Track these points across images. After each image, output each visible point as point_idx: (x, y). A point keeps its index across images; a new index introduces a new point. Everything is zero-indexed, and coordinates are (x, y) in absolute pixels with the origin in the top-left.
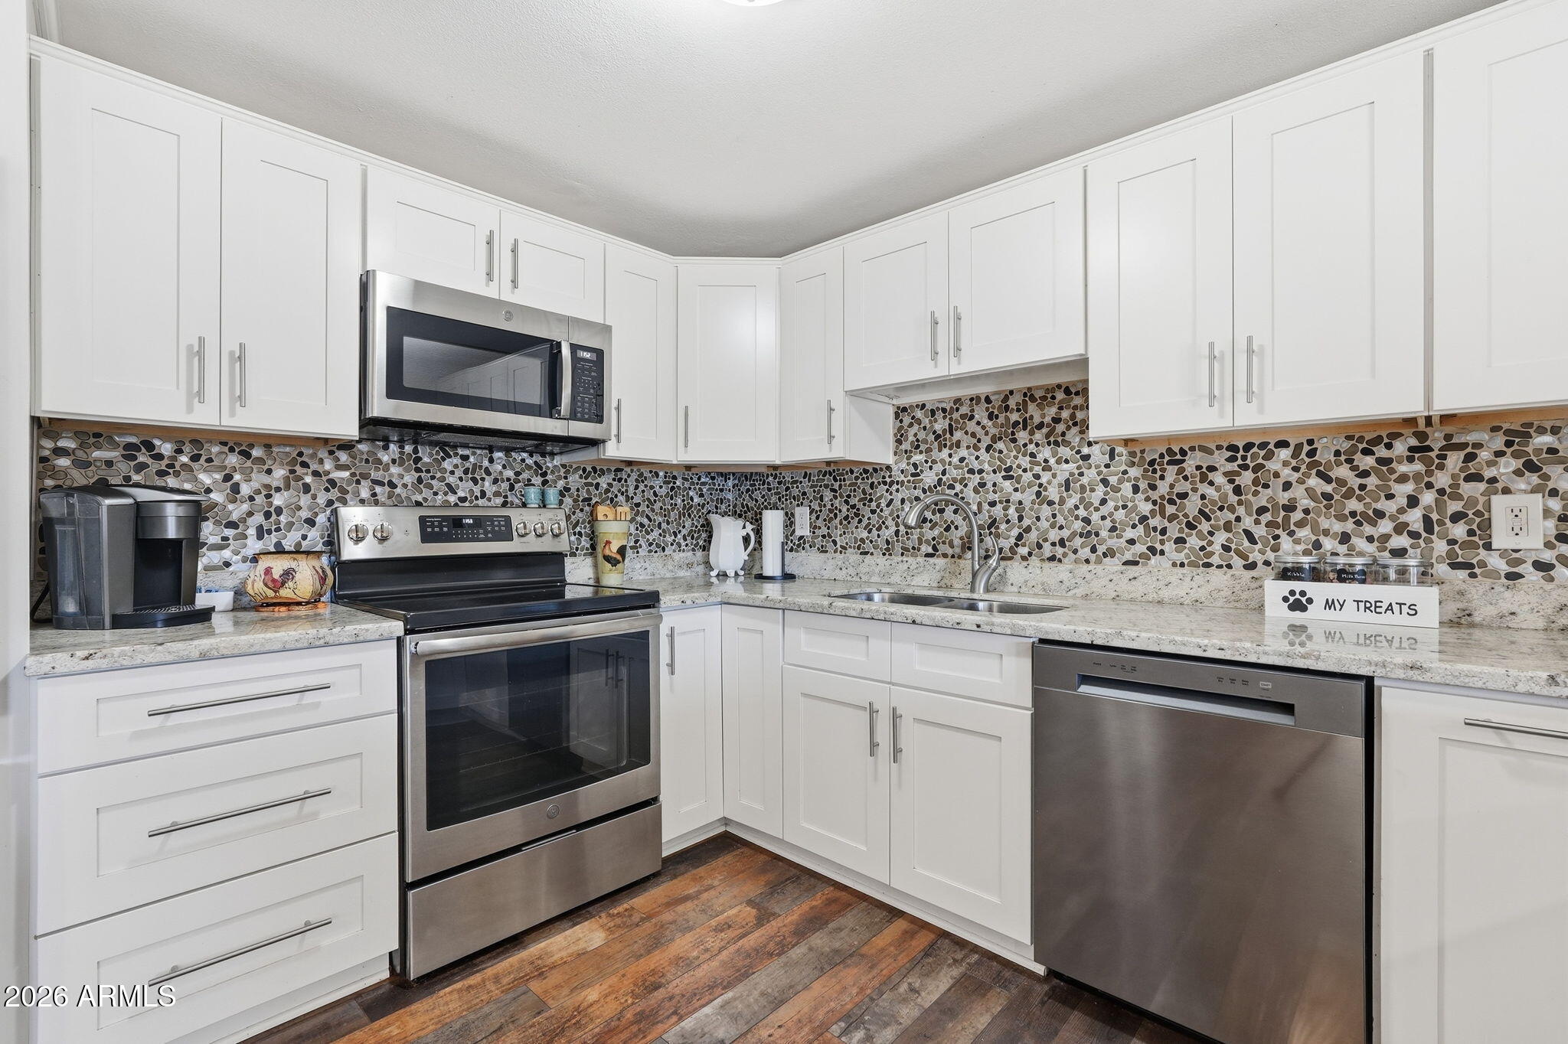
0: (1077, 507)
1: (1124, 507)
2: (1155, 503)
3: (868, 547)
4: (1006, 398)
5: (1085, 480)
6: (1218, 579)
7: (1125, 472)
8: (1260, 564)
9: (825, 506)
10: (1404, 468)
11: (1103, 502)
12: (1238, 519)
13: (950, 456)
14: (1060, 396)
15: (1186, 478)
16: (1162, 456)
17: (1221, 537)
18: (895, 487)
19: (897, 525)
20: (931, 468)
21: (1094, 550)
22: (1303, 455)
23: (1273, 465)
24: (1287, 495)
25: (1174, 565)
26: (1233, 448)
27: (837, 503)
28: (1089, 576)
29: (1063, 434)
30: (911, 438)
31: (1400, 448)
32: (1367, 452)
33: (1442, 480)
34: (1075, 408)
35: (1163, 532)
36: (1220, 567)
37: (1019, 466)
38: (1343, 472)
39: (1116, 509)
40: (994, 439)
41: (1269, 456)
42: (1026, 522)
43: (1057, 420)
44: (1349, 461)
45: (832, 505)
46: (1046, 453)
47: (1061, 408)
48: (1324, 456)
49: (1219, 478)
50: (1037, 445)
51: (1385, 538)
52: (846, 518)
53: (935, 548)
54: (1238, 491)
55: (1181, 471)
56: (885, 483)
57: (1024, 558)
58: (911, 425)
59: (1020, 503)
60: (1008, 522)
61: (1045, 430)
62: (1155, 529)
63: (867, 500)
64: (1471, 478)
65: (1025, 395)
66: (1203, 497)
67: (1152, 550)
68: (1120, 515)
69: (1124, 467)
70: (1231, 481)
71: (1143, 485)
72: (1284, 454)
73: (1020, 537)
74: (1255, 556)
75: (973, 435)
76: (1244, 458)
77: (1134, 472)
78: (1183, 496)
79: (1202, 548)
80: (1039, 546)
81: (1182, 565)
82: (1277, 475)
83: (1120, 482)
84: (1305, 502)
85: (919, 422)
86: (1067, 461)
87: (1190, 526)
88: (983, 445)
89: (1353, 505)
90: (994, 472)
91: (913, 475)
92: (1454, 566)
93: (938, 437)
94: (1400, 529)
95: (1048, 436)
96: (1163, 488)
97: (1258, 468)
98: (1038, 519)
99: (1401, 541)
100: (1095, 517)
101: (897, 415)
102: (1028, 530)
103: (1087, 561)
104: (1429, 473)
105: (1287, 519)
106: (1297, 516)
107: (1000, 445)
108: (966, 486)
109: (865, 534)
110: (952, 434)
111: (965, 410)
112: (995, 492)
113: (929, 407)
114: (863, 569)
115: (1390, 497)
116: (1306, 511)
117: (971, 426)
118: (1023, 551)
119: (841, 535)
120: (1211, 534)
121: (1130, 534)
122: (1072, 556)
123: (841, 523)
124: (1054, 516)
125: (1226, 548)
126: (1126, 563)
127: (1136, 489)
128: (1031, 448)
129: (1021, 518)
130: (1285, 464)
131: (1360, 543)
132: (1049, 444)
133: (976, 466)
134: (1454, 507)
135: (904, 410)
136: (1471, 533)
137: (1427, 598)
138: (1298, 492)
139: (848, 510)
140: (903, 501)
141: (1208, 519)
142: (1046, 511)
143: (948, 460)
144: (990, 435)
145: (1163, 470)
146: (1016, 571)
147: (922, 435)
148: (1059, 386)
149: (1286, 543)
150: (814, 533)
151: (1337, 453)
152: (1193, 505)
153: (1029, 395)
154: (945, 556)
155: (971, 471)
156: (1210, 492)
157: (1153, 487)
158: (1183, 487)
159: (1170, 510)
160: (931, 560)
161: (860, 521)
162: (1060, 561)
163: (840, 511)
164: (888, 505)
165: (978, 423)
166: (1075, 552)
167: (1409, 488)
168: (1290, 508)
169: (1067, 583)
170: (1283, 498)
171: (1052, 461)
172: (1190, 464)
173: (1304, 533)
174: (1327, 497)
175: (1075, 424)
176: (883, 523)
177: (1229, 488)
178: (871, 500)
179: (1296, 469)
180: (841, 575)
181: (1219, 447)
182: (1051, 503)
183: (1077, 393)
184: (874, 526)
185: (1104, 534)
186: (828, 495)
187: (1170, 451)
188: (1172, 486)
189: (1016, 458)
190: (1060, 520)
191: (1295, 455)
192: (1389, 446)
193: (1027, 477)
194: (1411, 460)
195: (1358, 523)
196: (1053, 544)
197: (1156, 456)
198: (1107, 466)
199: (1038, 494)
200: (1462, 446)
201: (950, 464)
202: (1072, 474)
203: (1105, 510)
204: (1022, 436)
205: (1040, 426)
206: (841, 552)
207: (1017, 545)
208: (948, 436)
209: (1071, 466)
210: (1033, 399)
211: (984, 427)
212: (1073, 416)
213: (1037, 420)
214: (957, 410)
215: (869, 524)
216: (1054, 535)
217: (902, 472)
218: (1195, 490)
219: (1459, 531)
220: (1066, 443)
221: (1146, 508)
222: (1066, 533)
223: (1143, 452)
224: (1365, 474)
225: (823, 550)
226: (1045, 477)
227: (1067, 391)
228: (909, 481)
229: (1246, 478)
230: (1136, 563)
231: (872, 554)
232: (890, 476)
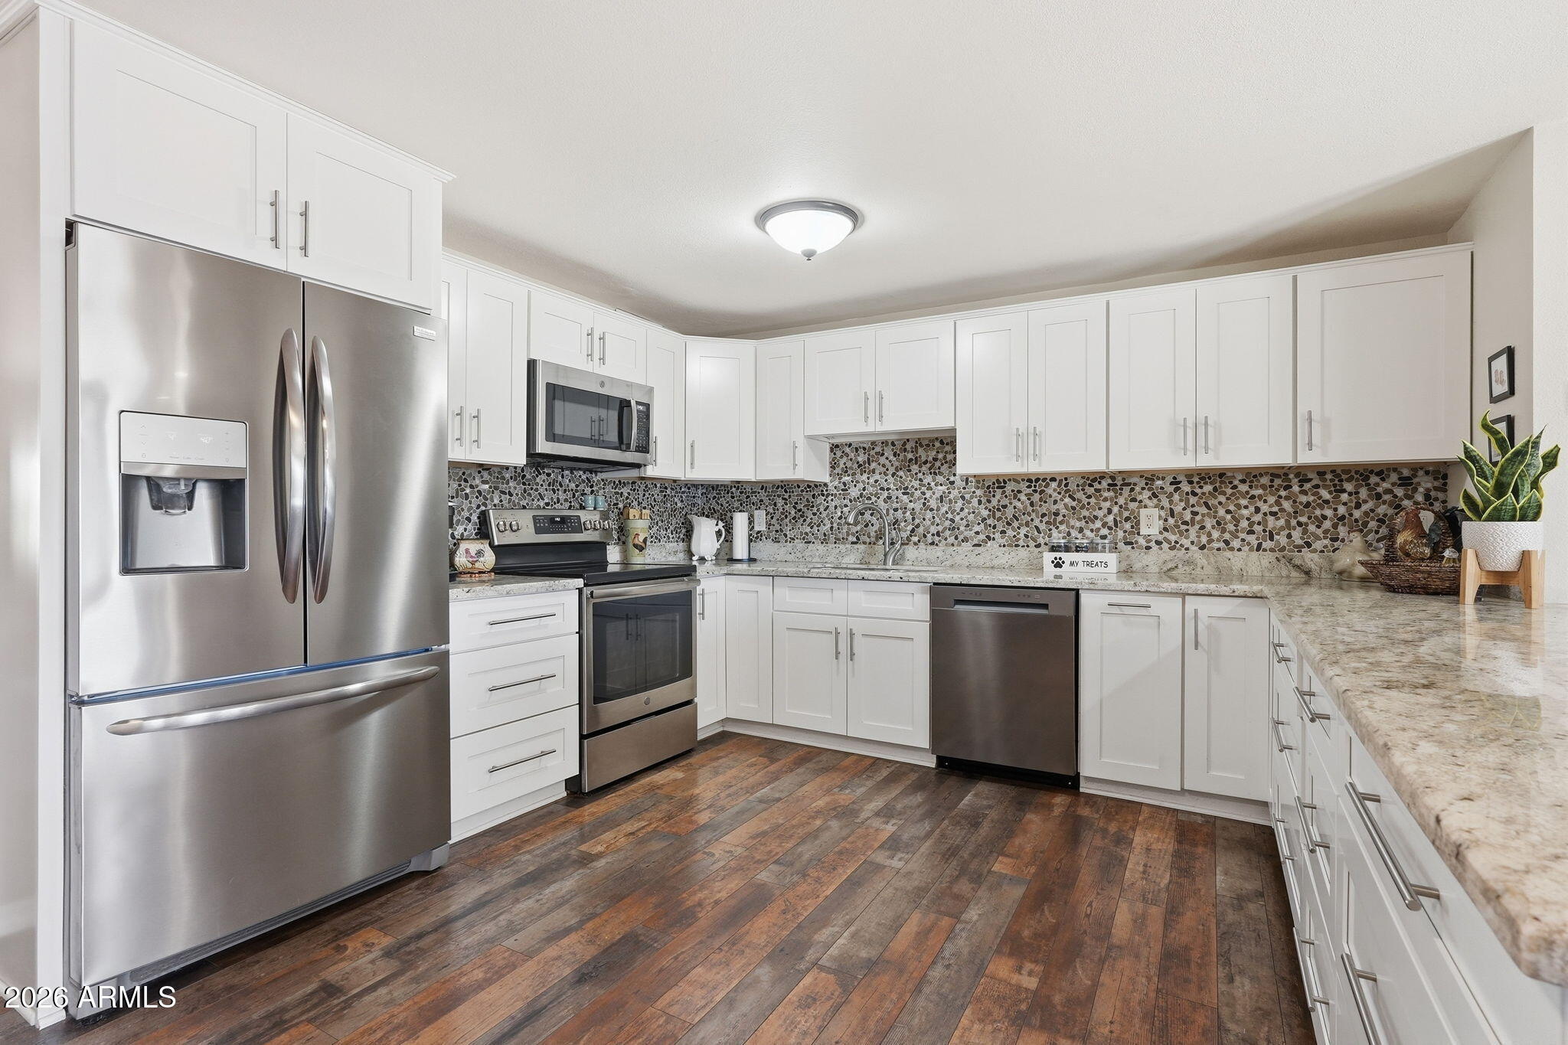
0: (947, 513)
1: (973, 513)
2: (990, 510)
3: (811, 538)
4: (904, 444)
5: (951, 496)
6: (1023, 553)
7: (974, 492)
8: (1042, 544)
9: (778, 510)
10: (1106, 494)
11: (962, 509)
12: (1032, 520)
13: (868, 478)
14: (937, 444)
15: (1006, 496)
16: (994, 484)
17: (1023, 531)
18: (830, 498)
19: (832, 523)
20: (855, 486)
21: (956, 538)
22: (1063, 486)
23: (1049, 491)
24: (1056, 507)
25: (1000, 546)
26: (1030, 481)
27: (787, 507)
28: (953, 554)
29: (939, 468)
30: (842, 466)
31: (1104, 484)
32: (1091, 485)
33: (1121, 501)
34: (946, 452)
35: (994, 527)
36: (1023, 546)
37: (913, 487)
38: (1080, 495)
39: (969, 513)
40: (897, 469)
41: (1047, 485)
42: (917, 521)
43: (935, 459)
44: (1083, 490)
45: (783, 509)
46: (928, 479)
47: (938, 452)
48: (1072, 487)
49: (1023, 498)
50: (924, 474)
51: (1098, 530)
52: (794, 518)
53: (858, 538)
54: (1032, 504)
55: (1004, 492)
56: (823, 495)
57: (915, 544)
58: (841, 457)
59: (913, 509)
60: (906, 521)
61: (928, 465)
62: (990, 525)
63: (810, 506)
64: (1134, 500)
65: (916, 442)
66: (1015, 507)
67: (988, 537)
68: (971, 517)
69: (973, 490)
70: (1029, 499)
71: (984, 500)
72: (1054, 485)
73: (913, 531)
74: (1041, 541)
75: (884, 466)
76: (1035, 486)
77: (979, 492)
78: (1005, 507)
79: (1014, 536)
80: (925, 536)
81: (1004, 546)
82: (1050, 496)
83: (972, 497)
84: (1063, 511)
85: (847, 455)
86: (941, 485)
87: (1009, 524)
88: (890, 472)
89: (1085, 513)
90: (897, 489)
91: (842, 490)
92: (1126, 543)
93: (860, 466)
94: (1104, 525)
95: (930, 469)
96: (994, 502)
97: (1042, 492)
98: (924, 519)
99: (1104, 531)
100: (957, 518)
101: (832, 450)
102: (918, 526)
103: (953, 545)
104: (1116, 497)
105: (1055, 520)
106: (1060, 518)
107: (901, 473)
108: (878, 498)
109: (808, 529)
110: (869, 464)
111: (878, 449)
112: (897, 502)
113: (854, 445)
114: (807, 553)
115: (1100, 509)
116: (1064, 516)
117: (882, 460)
118: (915, 539)
119: (790, 530)
120: (1019, 528)
121: (977, 528)
122: (943, 541)
123: (790, 521)
124: (934, 518)
125: (1026, 536)
126: (975, 545)
127: (980, 502)
128: (920, 475)
129: (913, 519)
130: (1055, 490)
131: (1088, 533)
132: (931, 473)
133: (885, 486)
134: (1126, 514)
135: (837, 446)
136: (1132, 527)
137: (1111, 558)
138: (1060, 506)
139: (796, 513)
140: (836, 507)
141: (1017, 520)
142: (929, 515)
143: (867, 481)
144: (895, 467)
145: (995, 492)
146: (911, 552)
147: (849, 464)
148: (937, 439)
149: (1055, 533)
150: (769, 529)
151: (1078, 486)
152: (1009, 512)
153: (919, 443)
154: (864, 543)
155: (882, 489)
156: (1019, 504)
157: (989, 501)
158: (1005, 501)
159: (998, 514)
160: (856, 546)
161: (804, 521)
162: (937, 545)
163: (790, 513)
164: (825, 510)
165: (887, 458)
166: (946, 539)
167: (1107, 504)
168: (1056, 514)
169: (941, 558)
170: (1054, 508)
171: (933, 484)
172: (1009, 487)
173: (1063, 527)
174: (1073, 508)
175: (946, 462)
176: (822, 521)
177: (1028, 502)
178: (813, 506)
179: (1059, 493)
180: (790, 558)
181: (1023, 480)
182: (932, 510)
183: (947, 444)
184: (815, 524)
185: (962, 528)
186: (780, 502)
187: (998, 481)
188: (999, 501)
189: (911, 481)
190: (937, 520)
191: (1059, 486)
192: (1100, 483)
193: (918, 493)
194: (1109, 490)
195: (1087, 522)
196: (933, 535)
197: (991, 484)
198: (964, 488)
199: (924, 504)
200: (1129, 484)
201: (868, 483)
202: (944, 493)
203: (962, 514)
204: (915, 468)
205: (925, 462)
206: (790, 542)
207: (911, 536)
208: (867, 465)
209: (944, 488)
210: (921, 446)
211: (890, 461)
212: (945, 458)
213: (923, 459)
214: (873, 449)
215: (811, 523)
216: (933, 529)
217: (835, 488)
218: (1011, 503)
219: (1128, 526)
220: (941, 474)
221: (985, 513)
222: (940, 528)
223: (983, 481)
224: (1089, 497)
225: (776, 541)
226: (928, 494)
227: (942, 442)
228: (840, 494)
229: (1036, 497)
230: (980, 545)
231: (813, 543)
232: (827, 490)
